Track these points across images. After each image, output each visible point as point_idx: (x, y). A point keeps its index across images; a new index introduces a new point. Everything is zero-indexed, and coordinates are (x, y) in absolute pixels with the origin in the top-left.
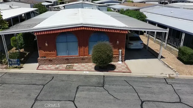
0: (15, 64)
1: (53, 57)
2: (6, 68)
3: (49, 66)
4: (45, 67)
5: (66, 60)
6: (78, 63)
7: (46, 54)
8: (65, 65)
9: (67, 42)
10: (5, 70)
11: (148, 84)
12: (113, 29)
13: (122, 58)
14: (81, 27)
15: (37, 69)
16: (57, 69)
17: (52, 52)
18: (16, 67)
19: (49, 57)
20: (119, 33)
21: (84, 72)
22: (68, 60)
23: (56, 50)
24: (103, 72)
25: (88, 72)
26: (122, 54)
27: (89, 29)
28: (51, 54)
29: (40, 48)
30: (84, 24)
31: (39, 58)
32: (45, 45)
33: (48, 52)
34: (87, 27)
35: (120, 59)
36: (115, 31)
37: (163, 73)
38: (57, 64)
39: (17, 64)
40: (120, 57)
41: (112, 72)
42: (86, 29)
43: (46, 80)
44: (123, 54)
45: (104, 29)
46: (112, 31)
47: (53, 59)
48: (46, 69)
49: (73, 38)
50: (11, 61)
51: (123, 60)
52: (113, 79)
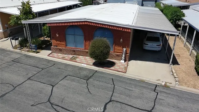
0: (33, 49)
1: (63, 47)
2: (28, 51)
3: (59, 54)
4: (55, 55)
5: (73, 51)
6: (84, 56)
7: (57, 43)
8: (71, 56)
9: (74, 35)
10: (26, 52)
11: (133, 86)
12: (115, 26)
13: (125, 57)
14: (84, 22)
15: (49, 55)
16: (63, 58)
17: (62, 43)
18: (34, 52)
19: (60, 47)
20: (121, 31)
21: (83, 65)
22: (75, 51)
23: (65, 41)
24: (99, 68)
25: (86, 65)
26: (126, 54)
27: (92, 24)
28: (61, 44)
29: (53, 38)
30: (87, 19)
31: (52, 47)
32: (56, 36)
33: (59, 42)
34: (90, 22)
35: (123, 58)
36: (118, 29)
37: (160, 80)
38: (65, 54)
39: (35, 49)
40: (124, 56)
41: (107, 69)
42: (89, 24)
43: (47, 65)
44: (128, 54)
45: (106, 25)
46: (114, 28)
47: (63, 49)
48: (55, 57)
49: (80, 32)
50: (31, 46)
51: (127, 59)
52: (102, 75)
